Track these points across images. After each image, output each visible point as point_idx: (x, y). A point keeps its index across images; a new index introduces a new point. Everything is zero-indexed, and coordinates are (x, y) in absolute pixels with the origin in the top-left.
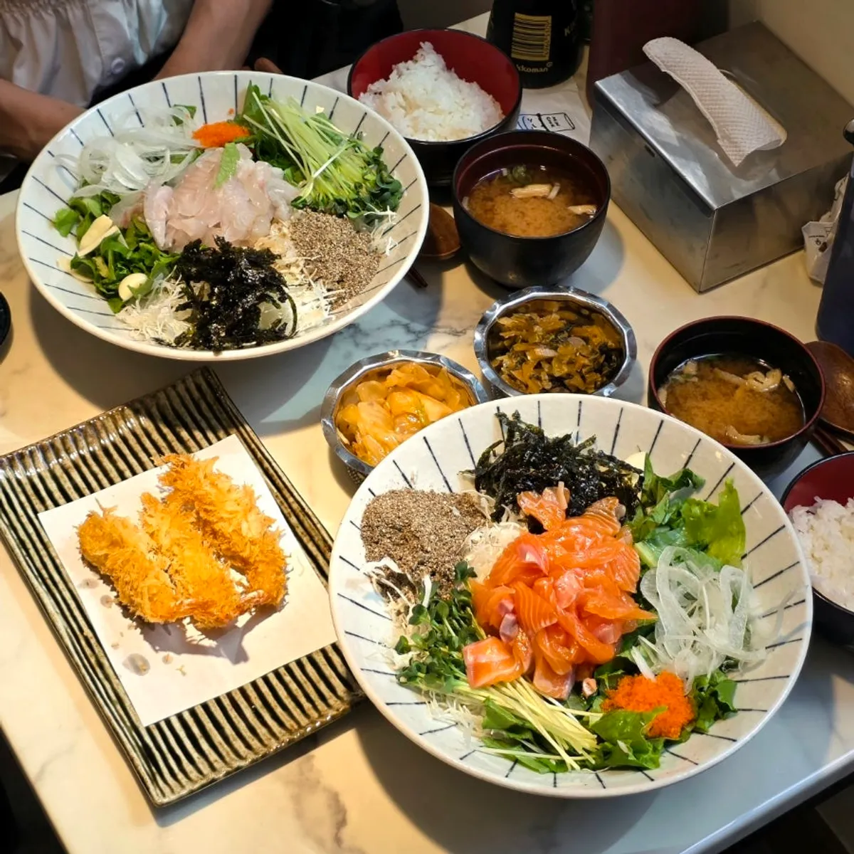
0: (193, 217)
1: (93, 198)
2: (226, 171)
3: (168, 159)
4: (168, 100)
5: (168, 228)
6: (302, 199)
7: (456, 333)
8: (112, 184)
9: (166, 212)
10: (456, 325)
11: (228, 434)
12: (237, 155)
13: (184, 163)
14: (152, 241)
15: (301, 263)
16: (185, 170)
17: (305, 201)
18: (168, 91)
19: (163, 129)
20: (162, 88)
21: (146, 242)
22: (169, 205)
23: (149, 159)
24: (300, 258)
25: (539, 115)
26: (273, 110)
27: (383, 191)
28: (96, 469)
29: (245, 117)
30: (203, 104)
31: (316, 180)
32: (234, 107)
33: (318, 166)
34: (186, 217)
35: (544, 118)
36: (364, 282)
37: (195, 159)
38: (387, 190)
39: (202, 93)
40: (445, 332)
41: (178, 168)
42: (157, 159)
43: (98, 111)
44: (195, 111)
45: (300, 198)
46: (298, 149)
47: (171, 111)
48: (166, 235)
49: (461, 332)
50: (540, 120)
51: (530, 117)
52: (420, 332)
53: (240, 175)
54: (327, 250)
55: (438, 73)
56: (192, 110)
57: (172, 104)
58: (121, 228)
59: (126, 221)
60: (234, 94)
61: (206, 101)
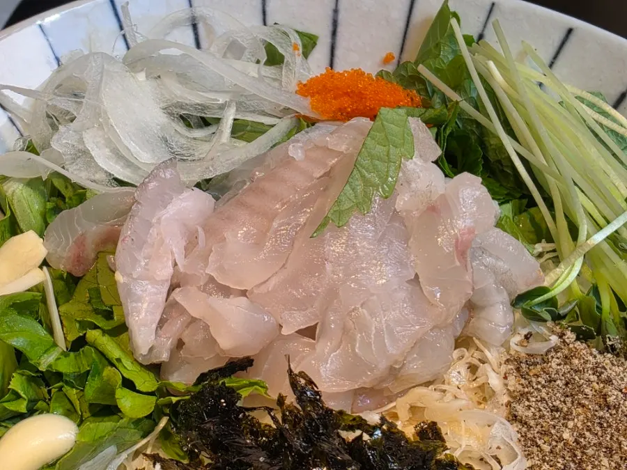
0: (244, 293)
1: (32, 183)
2: (367, 182)
3: (227, 128)
4: (264, 13)
5: (171, 308)
6: (546, 296)
8: (74, 160)
9: (175, 265)
12: (407, 146)
13: (262, 142)
14: (120, 330)
16: (259, 160)
17: (552, 302)
19: (238, 65)
21: (104, 332)
22: (191, 245)
23: (185, 120)
26: (491, 64)
29: (422, 69)
30: (334, 33)
32: (396, 55)
33: (601, 221)
34: (226, 291)
37: (289, 135)
39: (336, 11)
41: (244, 151)
42: (205, 123)
44: (314, 44)
45: (544, 290)
46: (538, 160)
47: (264, 34)
48: (161, 323)
53: (402, 202)
56: (309, 43)
57: (270, 21)
58: (57, 278)
59: (79, 259)
60: (402, 24)
61: (340, 29)
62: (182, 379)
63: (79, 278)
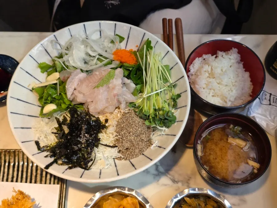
3: (96, 58)
4: (115, 31)
5: (73, 93)
7: (174, 181)
10: (177, 177)
11: (58, 184)
14: (66, 94)
15: (114, 135)
18: (116, 27)
20: (115, 25)
21: (64, 94)
24: (115, 133)
25: (271, 94)
26: (148, 57)
27: (166, 119)
28: (6, 170)
29: (137, 53)
30: (128, 38)
31: (144, 98)
32: (139, 46)
35: (272, 97)
36: (134, 156)
38: (167, 119)
39: (129, 34)
40: (170, 178)
43: (84, 25)
44: (124, 40)
48: (71, 95)
49: (176, 182)
50: (270, 96)
51: (267, 94)
52: (160, 172)
54: (126, 135)
55: (234, 63)
56: (122, 39)
57: (116, 34)
58: (59, 82)
59: (64, 79)
60: (141, 40)
61: (129, 38)
62: (73, 104)
63: (64, 82)
